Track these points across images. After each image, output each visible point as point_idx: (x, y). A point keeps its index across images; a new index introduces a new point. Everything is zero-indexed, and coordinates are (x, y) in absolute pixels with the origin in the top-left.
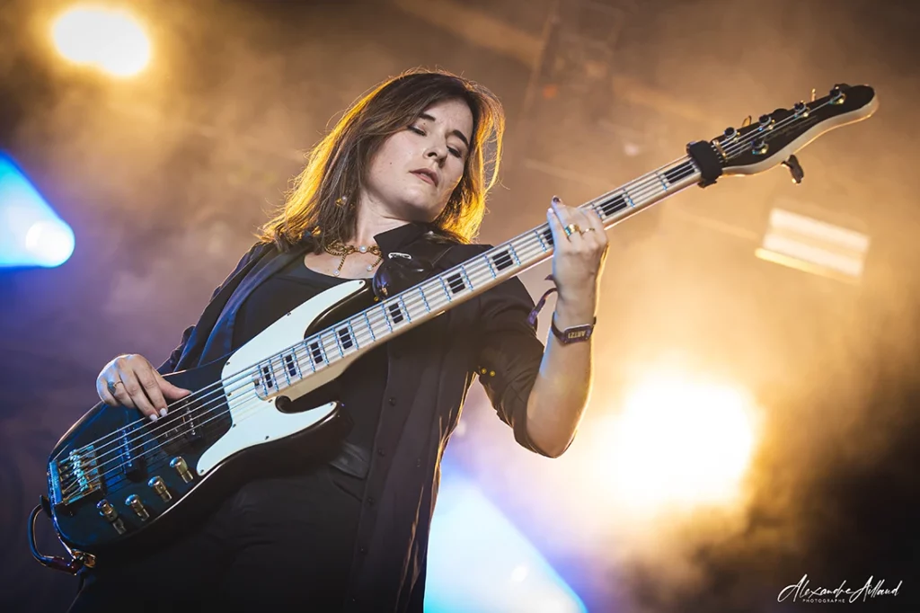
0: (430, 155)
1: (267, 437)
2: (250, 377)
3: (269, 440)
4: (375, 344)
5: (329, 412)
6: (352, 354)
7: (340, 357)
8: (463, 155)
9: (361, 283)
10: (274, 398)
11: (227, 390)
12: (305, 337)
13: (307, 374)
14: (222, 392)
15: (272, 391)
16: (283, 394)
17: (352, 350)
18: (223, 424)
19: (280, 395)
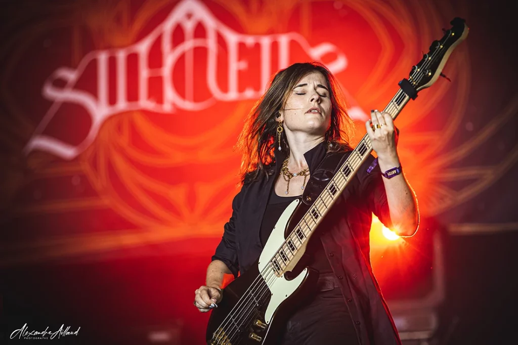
0: (312, 100)
1: (286, 296)
2: (270, 268)
3: (288, 297)
4: (312, 232)
5: (306, 274)
6: (305, 241)
7: (301, 245)
8: (328, 95)
9: (297, 201)
10: (283, 275)
11: (264, 277)
12: (285, 239)
13: (291, 258)
14: (263, 279)
15: (281, 272)
16: (286, 270)
17: (304, 239)
18: (268, 295)
19: (285, 272)
